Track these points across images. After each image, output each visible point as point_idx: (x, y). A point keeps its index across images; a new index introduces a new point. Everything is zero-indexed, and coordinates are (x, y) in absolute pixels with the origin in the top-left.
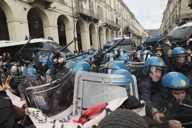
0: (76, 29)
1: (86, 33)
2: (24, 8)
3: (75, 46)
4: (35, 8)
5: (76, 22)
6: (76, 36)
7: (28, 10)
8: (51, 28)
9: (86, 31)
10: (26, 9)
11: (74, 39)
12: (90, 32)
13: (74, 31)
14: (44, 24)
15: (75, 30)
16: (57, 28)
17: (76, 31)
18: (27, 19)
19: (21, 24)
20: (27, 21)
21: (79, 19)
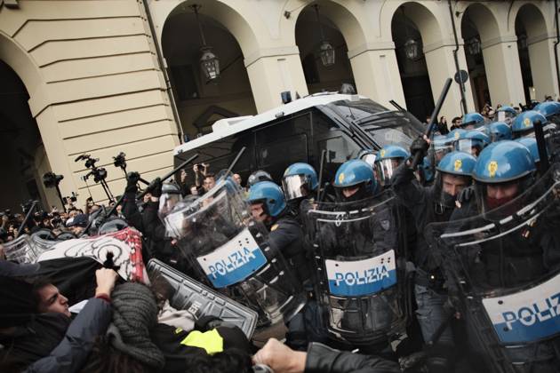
0: (461, 41)
1: (504, 46)
2: (284, 12)
3: (463, 101)
4: (316, 6)
5: (461, 15)
6: (464, 66)
7: (295, 16)
8: (374, 56)
9: (503, 40)
10: (289, 13)
11: (457, 75)
12: (519, 42)
13: (455, 48)
14: (350, 47)
15: (457, 45)
16: (393, 52)
17: (462, 49)
18: (297, 44)
19: (281, 62)
20: (296, 50)
21: (468, 4)
